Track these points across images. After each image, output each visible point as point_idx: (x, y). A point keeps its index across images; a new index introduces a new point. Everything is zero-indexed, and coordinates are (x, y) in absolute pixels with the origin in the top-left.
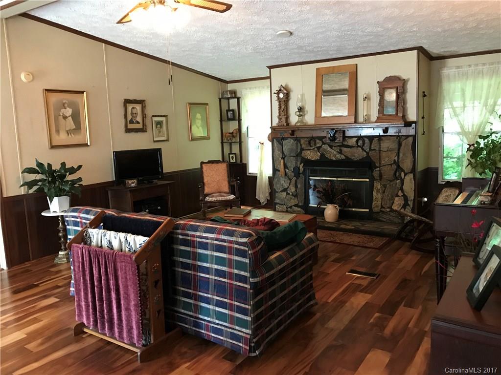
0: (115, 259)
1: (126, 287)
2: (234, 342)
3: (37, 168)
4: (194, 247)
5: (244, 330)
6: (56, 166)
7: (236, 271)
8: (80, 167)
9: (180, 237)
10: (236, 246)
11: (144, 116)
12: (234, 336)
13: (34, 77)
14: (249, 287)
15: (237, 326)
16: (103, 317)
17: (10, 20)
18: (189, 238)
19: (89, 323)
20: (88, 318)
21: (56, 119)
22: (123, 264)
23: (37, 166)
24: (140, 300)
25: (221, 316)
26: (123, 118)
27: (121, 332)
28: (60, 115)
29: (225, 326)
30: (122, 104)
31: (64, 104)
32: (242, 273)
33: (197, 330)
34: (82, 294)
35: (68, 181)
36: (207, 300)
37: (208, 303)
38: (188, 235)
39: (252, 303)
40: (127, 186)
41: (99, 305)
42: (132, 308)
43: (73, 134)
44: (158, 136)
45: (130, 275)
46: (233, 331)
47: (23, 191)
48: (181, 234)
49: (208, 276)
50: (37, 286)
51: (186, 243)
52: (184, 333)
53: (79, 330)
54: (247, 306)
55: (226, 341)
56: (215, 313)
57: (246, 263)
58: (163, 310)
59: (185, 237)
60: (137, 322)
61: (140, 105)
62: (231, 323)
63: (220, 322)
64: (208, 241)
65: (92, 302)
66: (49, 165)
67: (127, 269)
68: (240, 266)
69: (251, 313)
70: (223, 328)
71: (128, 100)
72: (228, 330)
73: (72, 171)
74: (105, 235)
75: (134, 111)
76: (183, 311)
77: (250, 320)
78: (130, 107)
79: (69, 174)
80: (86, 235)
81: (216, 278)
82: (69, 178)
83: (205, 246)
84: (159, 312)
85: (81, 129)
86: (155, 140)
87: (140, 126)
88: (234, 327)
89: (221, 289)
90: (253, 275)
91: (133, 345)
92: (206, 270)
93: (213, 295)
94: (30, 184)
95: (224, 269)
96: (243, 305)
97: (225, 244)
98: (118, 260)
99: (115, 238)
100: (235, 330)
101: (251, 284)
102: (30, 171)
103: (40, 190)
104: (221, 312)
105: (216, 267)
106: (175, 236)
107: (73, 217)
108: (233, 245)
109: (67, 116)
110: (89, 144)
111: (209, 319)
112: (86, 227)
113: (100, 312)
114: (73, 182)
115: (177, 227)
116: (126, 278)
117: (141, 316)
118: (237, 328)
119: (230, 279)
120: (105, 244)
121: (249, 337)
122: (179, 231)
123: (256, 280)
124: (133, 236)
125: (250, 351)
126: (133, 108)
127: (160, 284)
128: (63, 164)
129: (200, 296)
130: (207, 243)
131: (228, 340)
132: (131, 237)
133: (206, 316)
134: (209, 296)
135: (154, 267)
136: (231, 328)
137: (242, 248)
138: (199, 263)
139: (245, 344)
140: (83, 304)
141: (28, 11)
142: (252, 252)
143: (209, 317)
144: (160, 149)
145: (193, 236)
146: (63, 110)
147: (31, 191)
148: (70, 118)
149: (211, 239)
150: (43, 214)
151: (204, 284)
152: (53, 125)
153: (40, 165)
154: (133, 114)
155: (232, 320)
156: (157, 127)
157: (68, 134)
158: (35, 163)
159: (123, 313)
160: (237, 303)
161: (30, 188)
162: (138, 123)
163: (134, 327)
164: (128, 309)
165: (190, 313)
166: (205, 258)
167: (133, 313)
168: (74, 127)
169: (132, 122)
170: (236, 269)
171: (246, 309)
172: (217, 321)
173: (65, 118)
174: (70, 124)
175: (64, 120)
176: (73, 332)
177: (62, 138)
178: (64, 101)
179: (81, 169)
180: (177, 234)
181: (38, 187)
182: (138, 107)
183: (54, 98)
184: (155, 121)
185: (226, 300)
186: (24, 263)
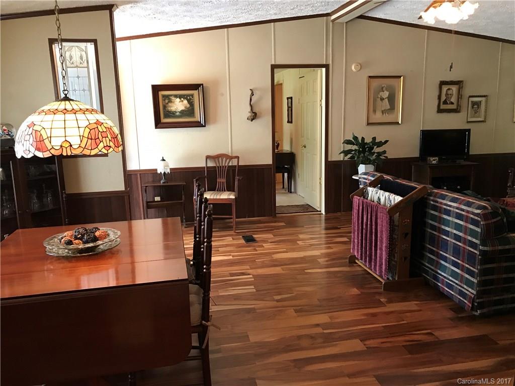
0: (377, 210)
1: (382, 232)
2: (461, 299)
3: (353, 141)
4: (440, 212)
5: (470, 290)
6: (368, 140)
7: (470, 238)
8: (386, 142)
9: (432, 203)
10: (472, 216)
11: (460, 96)
12: (461, 293)
13: (361, 67)
14: (478, 254)
15: (465, 285)
16: (366, 253)
17: (349, 23)
18: (437, 204)
19: (358, 256)
20: (358, 252)
21: (375, 101)
22: (382, 214)
23: (353, 139)
24: (389, 244)
25: (454, 275)
26: (437, 98)
27: (375, 266)
28: (378, 98)
29: (457, 284)
30: (438, 86)
31: (383, 88)
32: (474, 240)
33: (436, 282)
34: (356, 233)
35: (374, 153)
36: (445, 259)
37: (446, 262)
38: (437, 202)
39: (479, 268)
40: (428, 162)
41: (365, 243)
42: (384, 249)
43: (388, 114)
44: (474, 117)
45: (384, 224)
46: (461, 289)
47: (341, 157)
48: (433, 201)
49: (448, 239)
50: (339, 228)
51: (435, 208)
52: (427, 284)
53: (352, 261)
54: (475, 270)
55: (455, 296)
56: (450, 271)
57: (478, 232)
58: (409, 258)
59: (435, 204)
60: (386, 260)
61: (457, 86)
62: (461, 282)
63: (453, 280)
64: (451, 209)
65: (361, 240)
66: (363, 139)
67: (384, 218)
68: (473, 233)
69: (477, 276)
70: (454, 284)
71: (444, 81)
72: (458, 287)
73: (380, 144)
74: (377, 193)
75: (450, 92)
76: (427, 264)
77: (476, 282)
78: (445, 88)
79: (377, 147)
80: (365, 191)
81: (454, 241)
82: (376, 150)
83: (448, 213)
84: (405, 258)
85: (394, 109)
86: (468, 120)
87: (454, 107)
88: (463, 285)
89: (457, 251)
90: (483, 244)
91: (381, 277)
92: (447, 233)
93: (450, 255)
94: (346, 153)
95: (461, 234)
96: (472, 268)
97: (463, 213)
98: (378, 211)
99: (383, 196)
100: (463, 288)
101: (480, 251)
102: (348, 142)
103: (352, 158)
104: (454, 271)
105: (455, 232)
106: (428, 201)
107: (364, 178)
108: (469, 215)
109: (384, 98)
110: (400, 123)
111: (445, 275)
112: (367, 186)
113: (364, 248)
114: (379, 154)
115: (430, 194)
116: (382, 225)
117: (389, 256)
118: (465, 287)
119: (464, 243)
120: (376, 199)
121: (473, 296)
122: (432, 198)
123: (486, 248)
124: (394, 195)
125: (473, 309)
126: (449, 89)
127: (409, 236)
128: (374, 139)
129: (441, 254)
130: (450, 211)
131: (457, 295)
132: (392, 196)
133: (443, 272)
134: (447, 255)
135: (405, 222)
136: (460, 286)
137: (476, 218)
138: (443, 227)
139: (469, 302)
140: (356, 241)
141: (364, 13)
142: (484, 223)
143: (445, 273)
144: (469, 130)
145: (441, 203)
146: (381, 93)
147: (346, 158)
148: (387, 100)
149: (454, 207)
150: (354, 177)
151: (444, 245)
152: (372, 106)
153: (355, 138)
154: (448, 95)
155: (462, 279)
156: (473, 108)
157: (383, 114)
158: (352, 136)
159: (378, 251)
160: (467, 266)
161: (346, 155)
162: (452, 103)
163: (384, 264)
164: (381, 249)
165: (432, 268)
166: (447, 223)
167: (384, 253)
168: (389, 107)
169: (445, 103)
170: (469, 236)
171: (474, 272)
172: (451, 278)
173: (382, 99)
174: (386, 104)
175: (381, 102)
176: (348, 260)
177: (378, 117)
178: (383, 86)
179: (387, 143)
180: (430, 200)
181: (351, 155)
182: (454, 89)
183: (376, 83)
184: (472, 102)
185: (459, 262)
186: (336, 212)
